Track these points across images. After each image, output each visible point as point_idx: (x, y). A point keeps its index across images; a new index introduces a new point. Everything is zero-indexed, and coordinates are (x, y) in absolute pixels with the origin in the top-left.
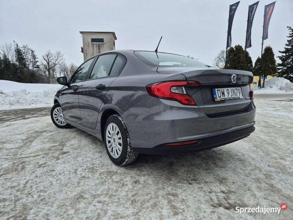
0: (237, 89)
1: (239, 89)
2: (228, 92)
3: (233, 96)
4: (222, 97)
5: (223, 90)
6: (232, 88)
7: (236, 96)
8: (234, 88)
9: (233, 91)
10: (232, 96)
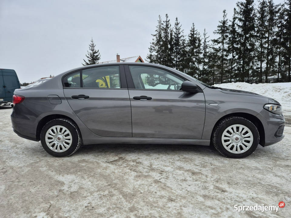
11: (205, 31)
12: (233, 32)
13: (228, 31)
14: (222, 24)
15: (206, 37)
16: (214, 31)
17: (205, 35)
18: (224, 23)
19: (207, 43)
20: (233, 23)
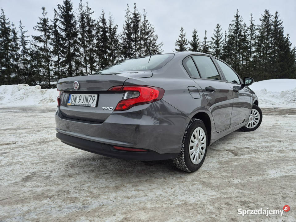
0: (91, 96)
1: (94, 96)
2: (80, 99)
3: (84, 103)
4: (73, 103)
5: (76, 96)
6: (85, 95)
7: (88, 104)
8: (87, 95)
9: (86, 98)
10: (82, 103)
11: (21, 23)
12: (56, 33)
13: (50, 31)
14: (42, 21)
15: (23, 30)
16: (34, 27)
17: (21, 28)
18: (45, 21)
19: (25, 39)
20: (55, 23)
